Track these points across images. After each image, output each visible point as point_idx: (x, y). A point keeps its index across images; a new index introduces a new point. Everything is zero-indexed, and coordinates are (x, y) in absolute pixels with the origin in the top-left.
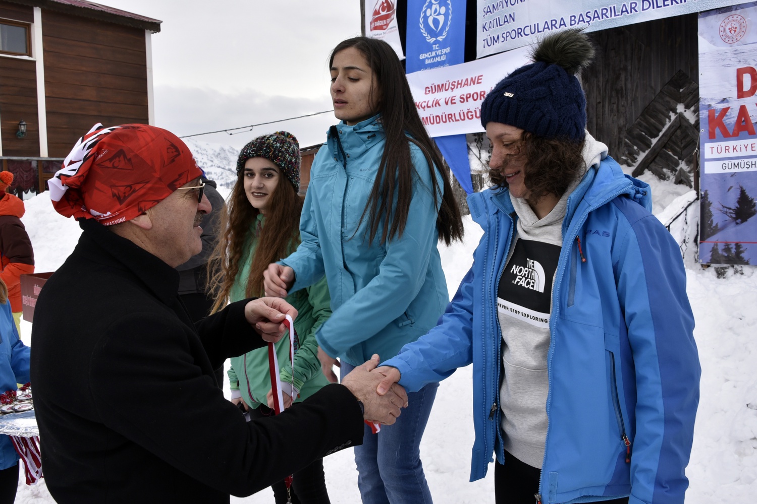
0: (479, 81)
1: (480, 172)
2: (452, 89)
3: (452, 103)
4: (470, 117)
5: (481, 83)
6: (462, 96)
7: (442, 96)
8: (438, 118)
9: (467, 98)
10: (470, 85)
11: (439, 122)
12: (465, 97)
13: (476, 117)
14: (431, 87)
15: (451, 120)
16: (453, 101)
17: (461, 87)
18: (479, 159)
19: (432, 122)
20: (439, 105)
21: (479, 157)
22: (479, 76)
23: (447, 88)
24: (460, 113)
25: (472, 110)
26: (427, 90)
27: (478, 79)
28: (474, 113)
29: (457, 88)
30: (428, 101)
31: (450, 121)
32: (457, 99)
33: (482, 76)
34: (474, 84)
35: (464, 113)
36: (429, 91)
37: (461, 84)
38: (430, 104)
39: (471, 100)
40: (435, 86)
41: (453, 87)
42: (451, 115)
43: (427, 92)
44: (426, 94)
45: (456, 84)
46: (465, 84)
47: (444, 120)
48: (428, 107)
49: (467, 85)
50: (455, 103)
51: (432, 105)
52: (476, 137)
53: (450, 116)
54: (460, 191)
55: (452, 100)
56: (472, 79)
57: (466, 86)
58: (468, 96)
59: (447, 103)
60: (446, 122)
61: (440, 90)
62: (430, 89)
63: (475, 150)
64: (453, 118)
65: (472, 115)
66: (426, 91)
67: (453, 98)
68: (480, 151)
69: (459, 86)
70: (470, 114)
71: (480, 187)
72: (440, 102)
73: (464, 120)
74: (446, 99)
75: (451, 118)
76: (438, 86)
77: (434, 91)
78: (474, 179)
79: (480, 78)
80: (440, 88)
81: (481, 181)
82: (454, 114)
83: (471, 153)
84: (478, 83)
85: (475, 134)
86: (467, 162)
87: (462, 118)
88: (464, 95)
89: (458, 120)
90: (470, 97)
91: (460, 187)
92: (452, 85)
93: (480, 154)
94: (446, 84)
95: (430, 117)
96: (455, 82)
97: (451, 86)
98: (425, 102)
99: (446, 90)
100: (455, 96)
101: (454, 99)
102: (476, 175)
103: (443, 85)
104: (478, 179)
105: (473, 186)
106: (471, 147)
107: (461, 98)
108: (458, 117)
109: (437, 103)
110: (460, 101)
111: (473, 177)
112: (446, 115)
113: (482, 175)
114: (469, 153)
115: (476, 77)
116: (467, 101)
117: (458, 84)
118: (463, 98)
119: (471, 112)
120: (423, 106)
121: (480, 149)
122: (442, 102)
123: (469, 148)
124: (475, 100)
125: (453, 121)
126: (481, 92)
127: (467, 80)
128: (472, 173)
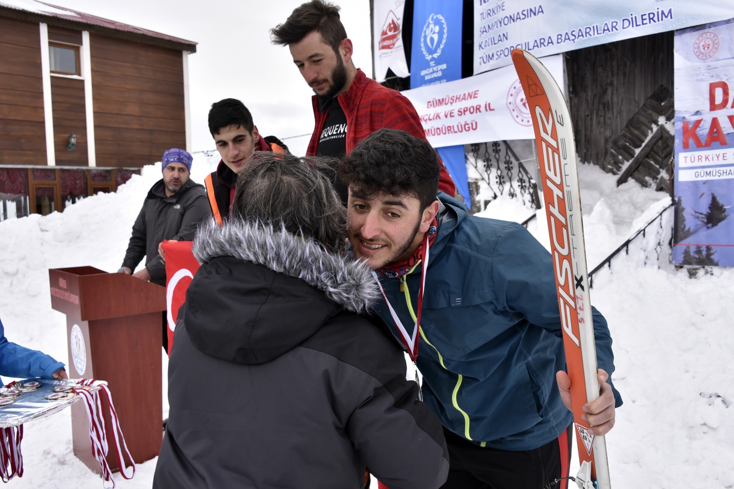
0: (476, 96)
1: (477, 179)
2: (451, 103)
3: (451, 116)
4: (467, 129)
5: (477, 97)
7: (442, 110)
8: (438, 130)
9: (465, 111)
10: (468, 99)
11: (440, 134)
12: (462, 111)
13: (473, 129)
14: (433, 101)
15: (450, 132)
16: (452, 115)
17: (459, 101)
18: (476, 167)
19: (433, 133)
20: (440, 118)
21: (475, 166)
22: (475, 91)
23: (447, 102)
24: (458, 126)
25: (469, 122)
26: (430, 104)
27: (475, 94)
28: (470, 126)
29: (456, 102)
30: (430, 115)
31: (449, 133)
32: (456, 113)
33: (478, 91)
34: (471, 98)
35: (461, 125)
36: (431, 105)
37: (459, 98)
38: (431, 117)
39: (468, 113)
40: (436, 101)
41: (452, 101)
42: (450, 127)
43: (429, 106)
45: (455, 99)
46: (463, 99)
47: (444, 132)
48: (430, 120)
49: (465, 99)
51: (434, 118)
52: (473, 148)
53: (449, 128)
54: (458, 197)
55: (451, 113)
56: (469, 94)
57: (463, 100)
58: (466, 109)
59: (446, 116)
60: (445, 134)
61: (441, 104)
62: (432, 103)
63: (471, 159)
64: (452, 130)
65: (469, 127)
66: (428, 105)
67: (452, 112)
68: (476, 160)
69: (458, 100)
70: (467, 126)
71: (476, 193)
72: (440, 115)
73: (462, 131)
74: (445, 112)
75: (450, 130)
76: (439, 100)
77: (435, 105)
78: (471, 186)
79: (476, 93)
80: (440, 102)
81: (477, 188)
82: (453, 127)
83: (468, 162)
84: (474, 97)
85: (472, 145)
86: (465, 170)
87: (460, 129)
88: (461, 109)
89: (456, 132)
90: (467, 111)
91: (458, 194)
92: (452, 99)
93: (476, 163)
94: (446, 99)
95: (431, 130)
96: (454, 97)
97: (450, 101)
98: (427, 115)
99: (446, 104)
100: (454, 110)
102: (472, 183)
103: (443, 99)
104: (474, 186)
105: (470, 193)
106: (468, 157)
107: (459, 111)
108: (456, 129)
109: (438, 116)
110: (459, 115)
111: (470, 184)
112: (445, 128)
113: (478, 183)
114: (466, 162)
115: (472, 92)
116: (465, 114)
117: (457, 98)
118: (461, 112)
119: (468, 124)
120: (425, 119)
121: (476, 158)
122: (442, 115)
123: (466, 158)
124: (471, 113)
125: (452, 132)
126: (477, 106)
127: (465, 95)
128: (470, 181)
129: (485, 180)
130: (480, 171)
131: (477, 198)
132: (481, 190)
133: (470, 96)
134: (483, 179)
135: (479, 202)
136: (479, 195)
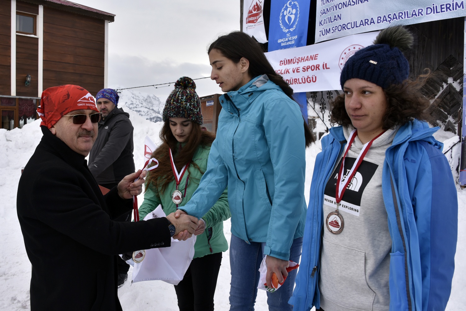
0: (316, 58)
1: (314, 117)
2: (298, 63)
3: (297, 72)
4: (309, 81)
5: (317, 59)
6: (304, 67)
7: (291, 67)
9: (307, 69)
10: (310, 60)
12: (306, 68)
13: (313, 81)
14: (284, 61)
16: (298, 71)
17: (303, 61)
18: (314, 109)
20: (289, 73)
22: (316, 55)
23: (294, 62)
24: (302, 79)
25: (311, 76)
27: (315, 57)
28: (311, 79)
29: (301, 62)
30: (282, 70)
31: (295, 84)
32: (301, 69)
33: (318, 54)
34: (312, 60)
35: (305, 78)
36: (283, 63)
37: (304, 59)
39: (310, 70)
40: (286, 60)
41: (298, 61)
43: (281, 64)
44: (280, 65)
45: (300, 59)
46: (306, 60)
49: (308, 60)
50: (299, 72)
51: (284, 73)
52: (312, 95)
53: (296, 80)
55: (297, 70)
56: (311, 56)
57: (307, 61)
58: (308, 67)
59: (294, 72)
61: (290, 63)
62: (283, 62)
63: (311, 103)
64: (298, 81)
65: (310, 80)
66: (280, 63)
68: (314, 104)
70: (309, 79)
71: (313, 127)
73: (305, 83)
74: (293, 69)
76: (289, 60)
77: (286, 63)
78: (310, 122)
79: (316, 56)
80: (289, 62)
81: (315, 123)
82: (299, 79)
83: (308, 104)
85: (311, 93)
86: (306, 111)
87: (304, 81)
88: (305, 67)
89: (301, 83)
90: (309, 68)
92: (298, 60)
93: (314, 106)
94: (294, 59)
96: (300, 58)
97: (297, 61)
98: (280, 70)
99: (294, 63)
100: (300, 67)
101: (299, 69)
102: (311, 120)
103: (291, 60)
104: (312, 122)
106: (308, 101)
107: (303, 68)
108: (301, 81)
109: (288, 71)
110: (303, 71)
111: (309, 120)
113: (315, 119)
115: (313, 55)
116: (307, 71)
117: (302, 59)
119: (310, 78)
121: (314, 102)
122: (291, 71)
124: (312, 70)
125: (297, 83)
126: (317, 65)
127: (308, 57)
128: (309, 118)
129: (320, 118)
130: (316, 111)
131: (314, 131)
132: (317, 125)
133: (312, 58)
134: (319, 117)
135: (315, 133)
136: (315, 128)
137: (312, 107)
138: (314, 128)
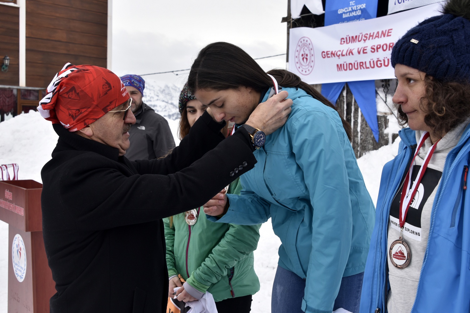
0: (389, 34)
1: (386, 113)
2: (365, 40)
3: (364, 53)
4: (379, 65)
5: (390, 35)
6: (373, 47)
7: (355, 46)
8: (351, 65)
9: (377, 48)
10: (381, 37)
11: (352, 69)
12: (375, 48)
13: (384, 65)
14: (346, 38)
15: (362, 67)
16: (365, 51)
17: (372, 39)
18: (385, 102)
19: (345, 68)
20: (352, 54)
21: (385, 100)
22: (389, 30)
23: (360, 39)
24: (370, 62)
25: (381, 59)
26: (343, 40)
27: (388, 32)
28: (382, 62)
29: (369, 39)
30: (343, 51)
31: (361, 69)
32: (369, 50)
33: (392, 29)
34: (384, 36)
35: (373, 61)
36: (344, 42)
37: (373, 36)
38: (344, 53)
39: (380, 50)
40: (349, 37)
41: (365, 39)
42: (363, 63)
43: (342, 43)
44: (341, 44)
45: (368, 36)
46: (376, 37)
47: (356, 67)
48: (343, 55)
49: (378, 37)
50: (366, 53)
51: (346, 54)
52: (384, 83)
53: (361, 64)
54: (367, 129)
55: (364, 50)
56: (382, 32)
57: (377, 38)
58: (379, 47)
59: (359, 53)
60: (357, 69)
61: (354, 41)
62: (345, 40)
63: (382, 94)
64: (364, 66)
65: (381, 64)
66: (341, 41)
67: (365, 48)
68: (386, 95)
69: (371, 38)
70: (379, 63)
71: (384, 127)
72: (353, 52)
73: (374, 67)
74: (358, 49)
75: (362, 66)
76: (353, 37)
77: (348, 41)
78: (379, 120)
79: (390, 31)
80: (354, 39)
81: (386, 122)
82: (365, 62)
83: (378, 97)
84: (388, 36)
85: (382, 81)
86: (374, 105)
87: (372, 66)
88: (374, 46)
89: (368, 68)
90: (380, 48)
91: (367, 127)
92: (365, 37)
93: (386, 98)
94: (359, 36)
95: (344, 64)
96: (367, 34)
97: (363, 38)
98: (340, 51)
99: (359, 41)
100: (367, 47)
101: (366, 50)
102: (381, 117)
103: (356, 37)
104: (383, 119)
105: (378, 126)
106: (378, 92)
107: (372, 48)
108: (368, 65)
109: (351, 52)
110: (372, 51)
111: (379, 118)
112: (358, 63)
113: (387, 117)
114: (376, 97)
115: (386, 31)
116: (377, 51)
117: (370, 36)
118: (374, 49)
119: (380, 61)
120: (338, 54)
121: (386, 93)
122: (355, 52)
123: (377, 93)
124: (384, 50)
125: (364, 68)
126: (390, 44)
127: (378, 33)
128: (379, 114)
129: (394, 115)
130: (388, 105)
131: (386, 131)
132: (390, 124)
133: (384, 34)
134: (392, 113)
135: (387, 135)
136: (387, 129)
137: (383, 100)
138: (386, 127)
